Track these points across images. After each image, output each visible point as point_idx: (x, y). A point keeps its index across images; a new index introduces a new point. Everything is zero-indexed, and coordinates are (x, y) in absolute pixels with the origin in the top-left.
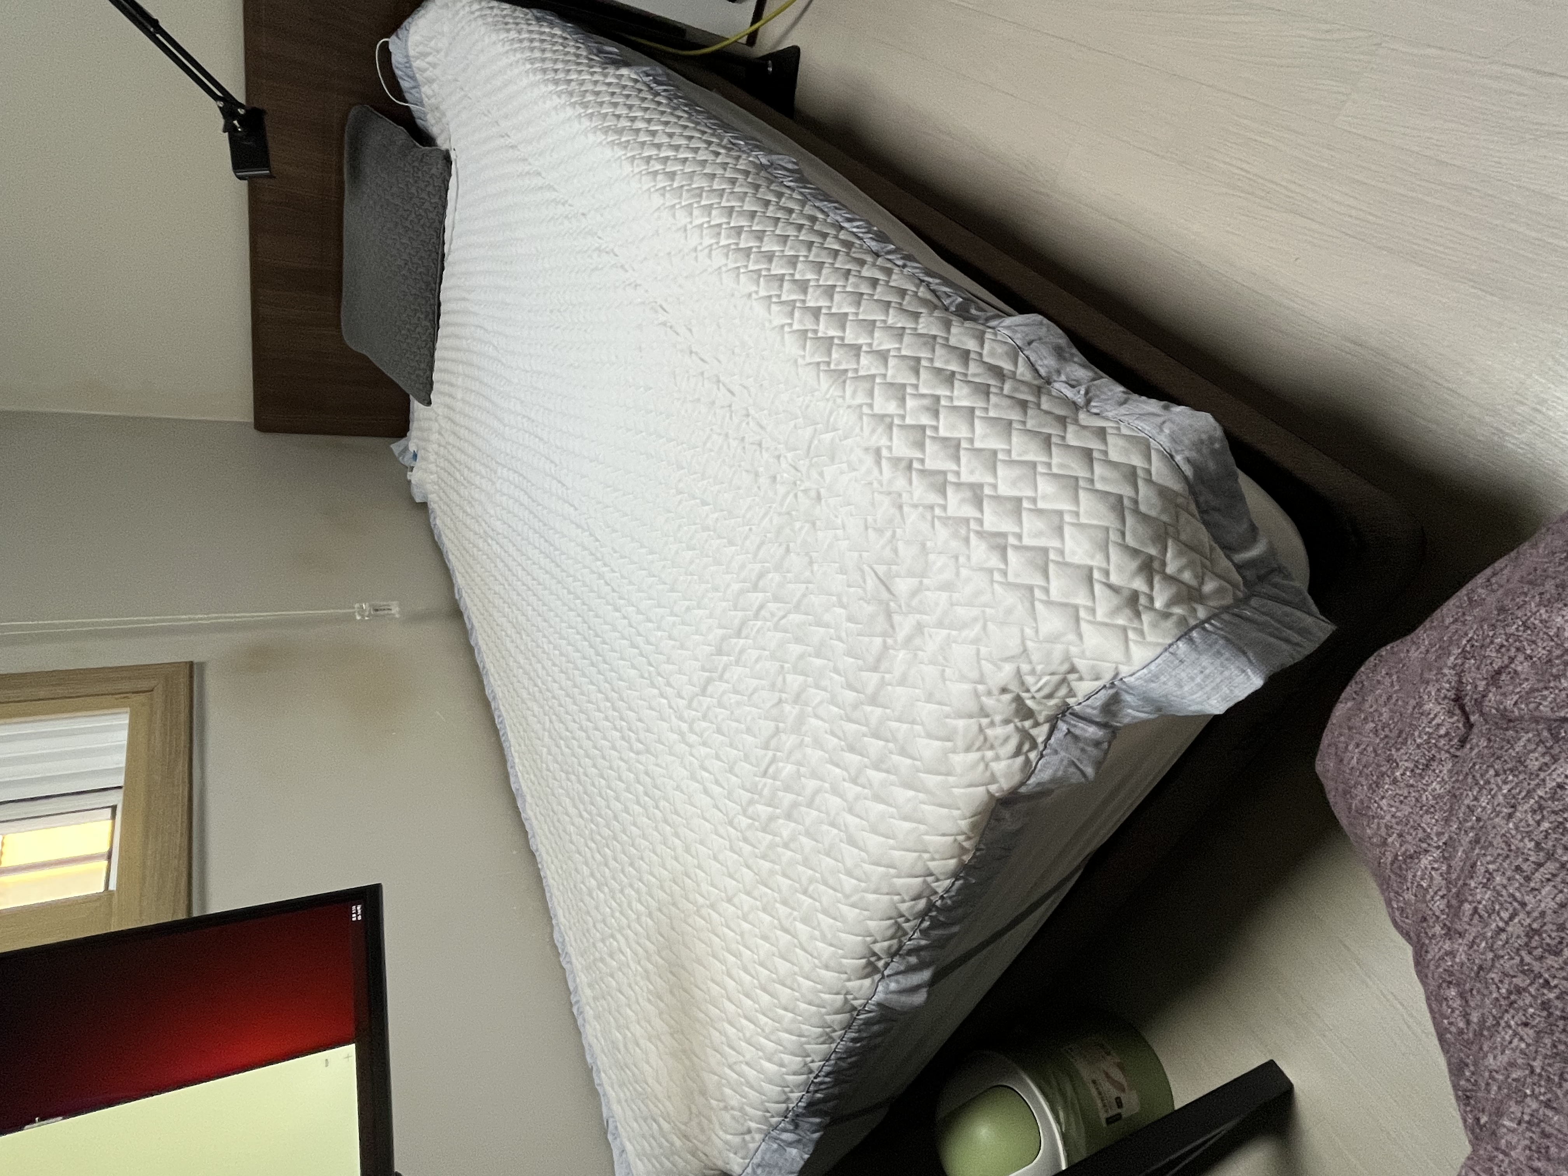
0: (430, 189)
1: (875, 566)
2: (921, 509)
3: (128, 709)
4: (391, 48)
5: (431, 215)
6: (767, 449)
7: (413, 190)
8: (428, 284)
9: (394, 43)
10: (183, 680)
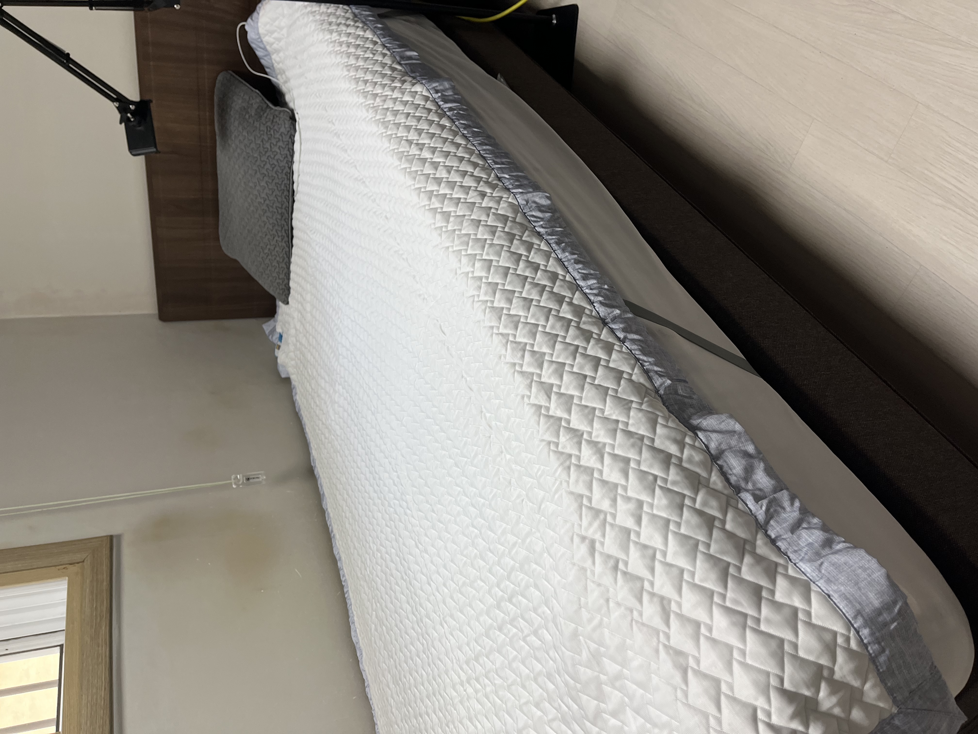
0: (280, 144)
2: (623, 608)
3: (67, 578)
4: (247, 28)
5: (282, 164)
7: (268, 145)
8: (282, 215)
9: (249, 26)
10: (105, 552)
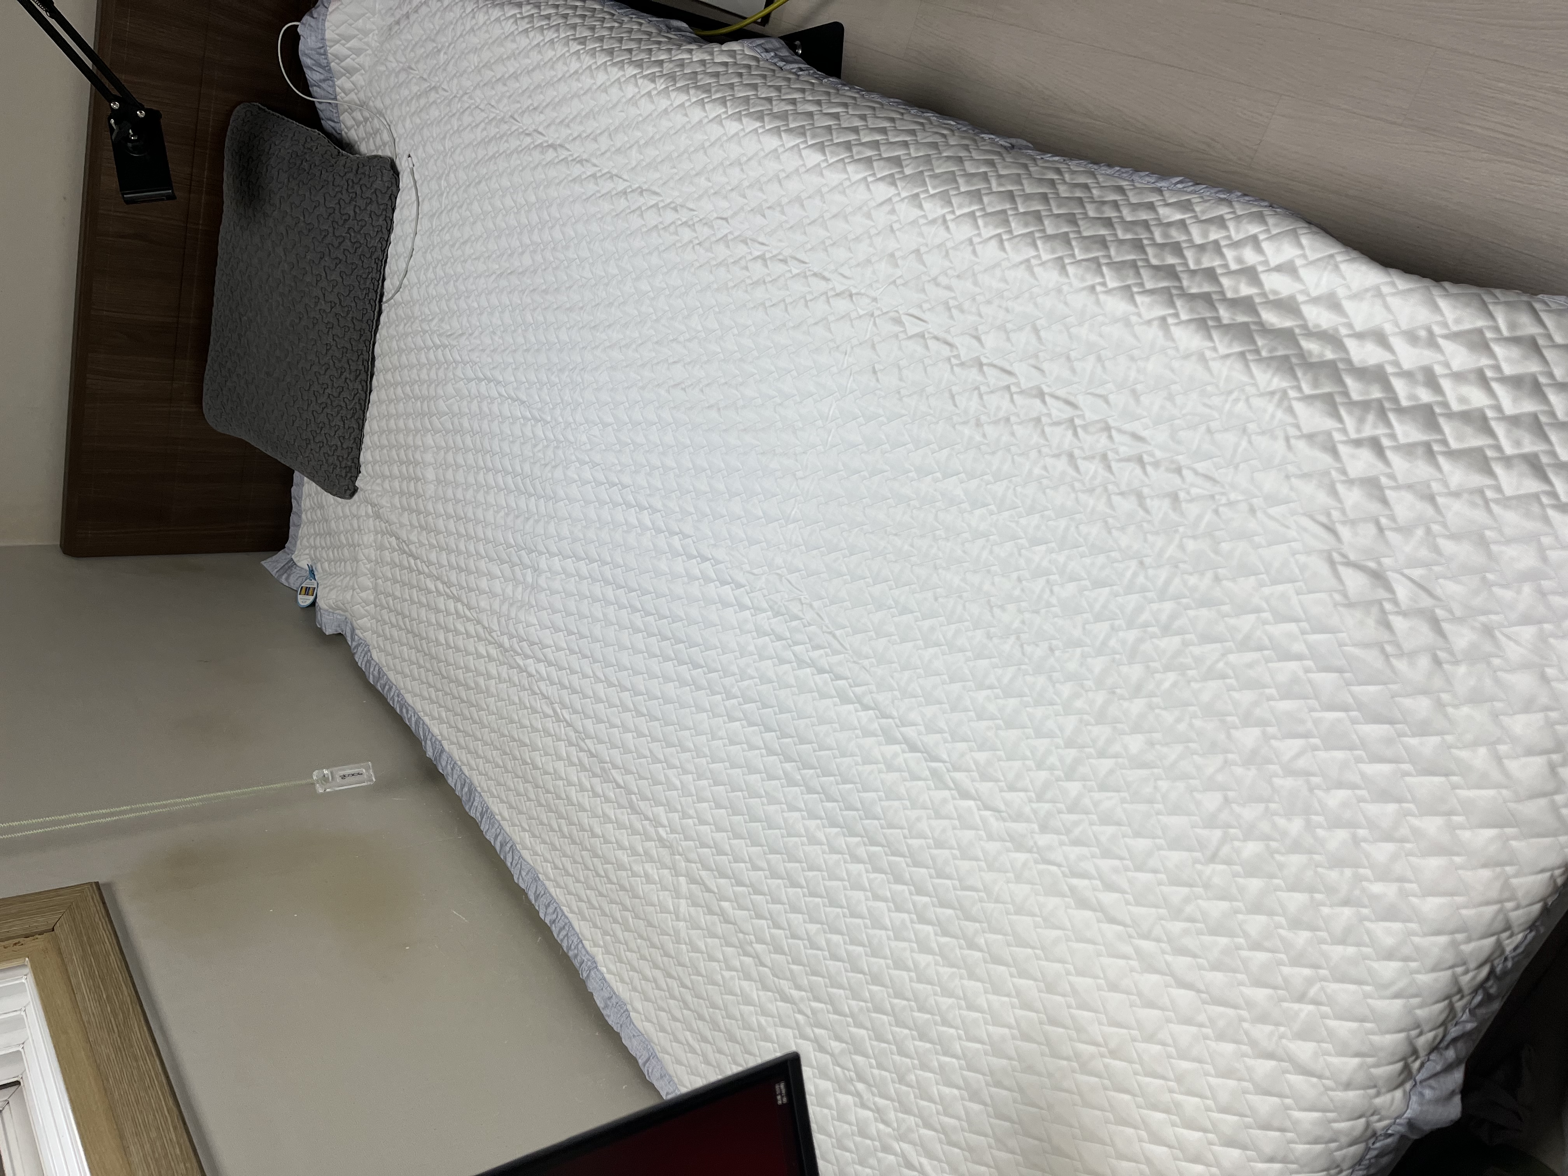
0: (371, 208)
1: (1406, 571)
2: (1466, 496)
3: (27, 960)
4: (300, 30)
6: (1156, 464)
9: (305, 27)
10: (94, 909)
